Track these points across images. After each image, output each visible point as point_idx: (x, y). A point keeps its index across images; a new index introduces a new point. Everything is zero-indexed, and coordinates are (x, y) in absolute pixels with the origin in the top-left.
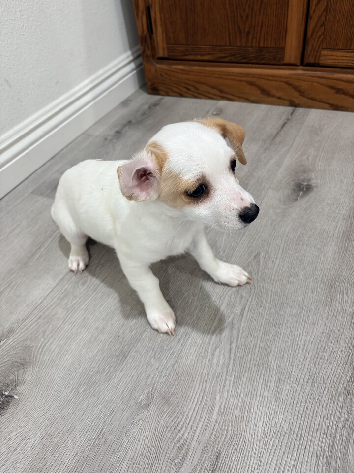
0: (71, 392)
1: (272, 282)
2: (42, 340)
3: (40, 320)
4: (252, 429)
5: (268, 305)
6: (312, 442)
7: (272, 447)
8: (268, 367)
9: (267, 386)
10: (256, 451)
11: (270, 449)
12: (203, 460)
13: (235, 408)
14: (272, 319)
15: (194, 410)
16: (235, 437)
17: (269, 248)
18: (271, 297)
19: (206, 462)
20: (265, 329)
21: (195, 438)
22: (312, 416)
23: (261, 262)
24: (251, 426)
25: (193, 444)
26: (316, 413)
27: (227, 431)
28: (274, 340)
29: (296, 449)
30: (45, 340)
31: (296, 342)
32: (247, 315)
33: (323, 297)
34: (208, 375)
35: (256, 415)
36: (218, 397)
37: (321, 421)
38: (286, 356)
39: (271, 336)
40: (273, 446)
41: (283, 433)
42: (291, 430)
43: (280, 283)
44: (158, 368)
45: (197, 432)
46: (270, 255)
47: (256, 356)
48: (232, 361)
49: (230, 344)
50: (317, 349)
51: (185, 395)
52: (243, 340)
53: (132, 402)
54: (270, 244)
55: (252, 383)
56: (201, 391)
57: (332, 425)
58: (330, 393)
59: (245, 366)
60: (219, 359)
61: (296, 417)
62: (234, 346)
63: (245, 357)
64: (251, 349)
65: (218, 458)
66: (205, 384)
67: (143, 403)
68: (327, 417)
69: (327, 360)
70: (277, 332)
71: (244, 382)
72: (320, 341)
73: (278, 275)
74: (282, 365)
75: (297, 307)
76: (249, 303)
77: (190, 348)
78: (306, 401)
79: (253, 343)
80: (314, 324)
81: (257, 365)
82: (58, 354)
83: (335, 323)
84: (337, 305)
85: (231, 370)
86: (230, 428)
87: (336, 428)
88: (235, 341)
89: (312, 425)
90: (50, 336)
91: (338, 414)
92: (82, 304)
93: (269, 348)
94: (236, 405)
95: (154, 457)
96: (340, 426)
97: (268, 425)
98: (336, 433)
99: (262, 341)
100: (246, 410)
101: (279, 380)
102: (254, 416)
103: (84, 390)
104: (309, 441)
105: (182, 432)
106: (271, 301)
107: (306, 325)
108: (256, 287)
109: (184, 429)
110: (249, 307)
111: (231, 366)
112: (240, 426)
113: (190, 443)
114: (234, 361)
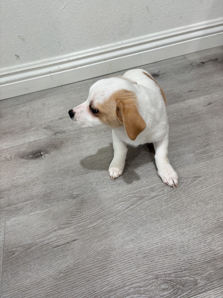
0: (58, 170)
1: (188, 196)
2: (69, 143)
3: (76, 135)
4: (97, 245)
5: (171, 205)
6: (114, 277)
7: (96, 259)
8: (135, 230)
9: (124, 237)
10: (89, 253)
11: (95, 259)
12: (69, 236)
13: (102, 231)
14: (165, 212)
15: (87, 216)
16: (89, 241)
17: (209, 179)
18: (178, 202)
19: (69, 238)
20: (155, 214)
21: (75, 226)
22: (127, 268)
23: (196, 182)
24: (99, 244)
25: (72, 227)
26: (130, 269)
27: (88, 236)
28: (153, 222)
29: (105, 271)
30: (70, 144)
31: (162, 233)
32: (155, 200)
33: (207, 227)
34: (107, 208)
35: (105, 242)
36: (100, 221)
37: (128, 274)
38: (149, 234)
39: (154, 219)
40: (98, 259)
41: (107, 260)
42: (112, 262)
43: (192, 200)
44: (93, 188)
45: (79, 225)
46: (205, 182)
47: (136, 220)
48: (123, 212)
49: (131, 205)
50: (168, 246)
51: (90, 207)
52: (139, 209)
53: (71, 192)
54: (214, 177)
55: (120, 229)
56: (97, 212)
57: (131, 281)
58: (149, 269)
59: (126, 220)
60: (119, 207)
61: (120, 260)
62: (132, 207)
63: (131, 216)
64: (137, 216)
65: (75, 240)
66: (102, 210)
67: (74, 195)
68: (133, 275)
69: (167, 255)
70: (158, 220)
71: (117, 226)
72: (175, 244)
73: (196, 196)
74: (142, 236)
75: (185, 219)
76: (163, 195)
77: (113, 191)
78: (133, 259)
79: (141, 214)
80: (183, 234)
81: (131, 224)
82: (69, 152)
83: (195, 244)
84: (210, 238)
85: (118, 216)
86: (91, 236)
87: (131, 284)
88: (135, 206)
89: (122, 270)
90: (73, 144)
91: (140, 280)
92: (96, 140)
93: (146, 223)
94: (103, 231)
95: (57, 217)
96: (134, 285)
97: (105, 250)
98: (128, 285)
99: (146, 217)
100: (104, 236)
101: (132, 240)
102: (105, 241)
103: (62, 173)
104: (113, 275)
105: (74, 219)
106: (175, 204)
107: (178, 231)
108: (176, 192)
109: (76, 219)
110: (160, 198)
111: (120, 214)
112: (95, 239)
113: (72, 226)
114: (124, 213)
